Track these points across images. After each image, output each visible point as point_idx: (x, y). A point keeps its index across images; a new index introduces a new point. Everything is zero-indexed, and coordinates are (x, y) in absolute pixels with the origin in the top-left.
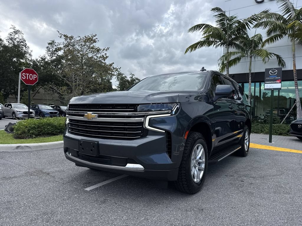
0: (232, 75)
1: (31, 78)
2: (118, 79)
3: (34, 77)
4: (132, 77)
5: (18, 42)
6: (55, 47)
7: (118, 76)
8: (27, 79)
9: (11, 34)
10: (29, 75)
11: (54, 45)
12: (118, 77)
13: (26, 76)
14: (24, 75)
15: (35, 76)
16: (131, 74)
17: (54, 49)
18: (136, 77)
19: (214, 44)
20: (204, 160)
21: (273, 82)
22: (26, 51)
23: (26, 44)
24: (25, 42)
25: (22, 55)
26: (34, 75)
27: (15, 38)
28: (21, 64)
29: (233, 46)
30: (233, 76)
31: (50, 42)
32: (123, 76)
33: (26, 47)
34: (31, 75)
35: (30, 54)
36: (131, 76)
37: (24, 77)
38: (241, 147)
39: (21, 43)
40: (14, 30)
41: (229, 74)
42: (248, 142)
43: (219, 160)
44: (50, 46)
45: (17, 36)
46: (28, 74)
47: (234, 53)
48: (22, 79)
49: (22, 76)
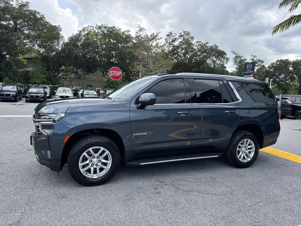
1: (117, 75)
2: (235, 62)
3: (119, 74)
4: (253, 60)
7: (236, 59)
8: (114, 75)
9: (137, 32)
10: (115, 73)
12: (235, 61)
13: (113, 73)
14: (111, 72)
15: (120, 73)
16: (252, 55)
18: (259, 58)
20: (111, 161)
26: (119, 72)
31: (168, 34)
32: (242, 58)
34: (117, 72)
36: (252, 58)
37: (111, 74)
40: (139, 29)
43: (141, 164)
46: (114, 72)
48: (110, 75)
49: (110, 73)
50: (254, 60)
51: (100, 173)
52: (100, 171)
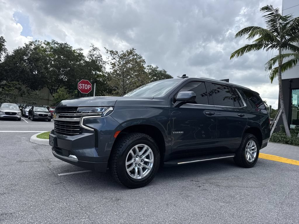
1: (86, 88)
3: (89, 87)
5: (96, 57)
8: (83, 88)
9: (91, 51)
10: (84, 86)
13: (82, 86)
14: (81, 85)
15: (89, 86)
19: (264, 47)
20: (153, 160)
22: (102, 64)
23: (102, 59)
24: (101, 57)
25: (99, 68)
26: (89, 85)
27: (94, 54)
30: (290, 81)
33: (101, 62)
34: (86, 85)
35: (104, 68)
37: (80, 87)
38: (233, 156)
39: (98, 58)
40: (93, 48)
42: (256, 153)
43: (178, 163)
45: (95, 52)
46: (83, 85)
47: (288, 55)
49: (79, 86)
51: (143, 172)
52: (144, 171)
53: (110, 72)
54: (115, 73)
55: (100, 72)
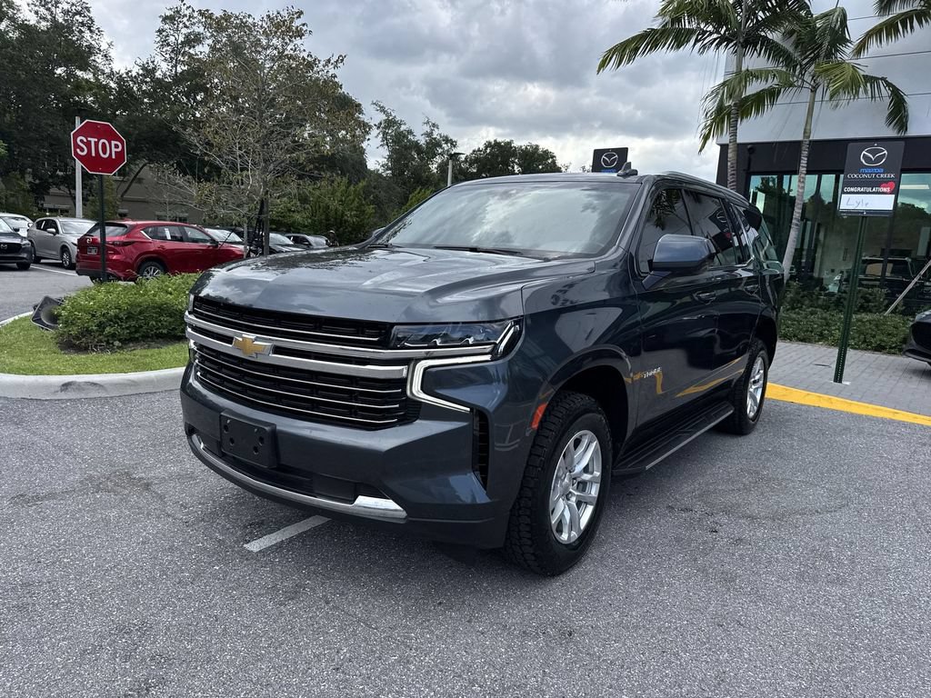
0: (749, 146)
1: (105, 153)
2: (385, 138)
3: (114, 150)
4: (429, 135)
5: (66, 12)
6: (185, 31)
7: (385, 127)
8: (94, 155)
10: (96, 144)
11: (181, 25)
12: (384, 133)
13: (88, 144)
14: (81, 141)
15: (116, 146)
16: (428, 122)
17: (181, 39)
18: (444, 133)
19: (697, 41)
20: (597, 474)
21: (869, 190)
22: (93, 43)
23: (93, 21)
24: (87, 13)
25: (82, 57)
26: (113, 143)
28: (80, 86)
29: (758, 48)
30: (750, 149)
31: (169, 13)
32: (403, 128)
33: (91, 31)
34: (104, 144)
35: (105, 56)
36: (427, 129)
37: (82, 150)
38: (731, 412)
39: (77, 17)
41: (738, 141)
42: (760, 391)
43: (648, 467)
44: (167, 26)
46: (93, 140)
48: (76, 153)
49: (77, 146)
50: (434, 136)
53: (127, 73)
54: (148, 80)
55: (84, 67)
